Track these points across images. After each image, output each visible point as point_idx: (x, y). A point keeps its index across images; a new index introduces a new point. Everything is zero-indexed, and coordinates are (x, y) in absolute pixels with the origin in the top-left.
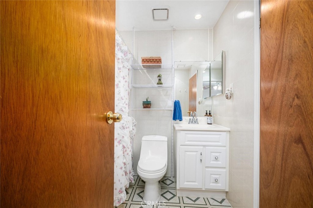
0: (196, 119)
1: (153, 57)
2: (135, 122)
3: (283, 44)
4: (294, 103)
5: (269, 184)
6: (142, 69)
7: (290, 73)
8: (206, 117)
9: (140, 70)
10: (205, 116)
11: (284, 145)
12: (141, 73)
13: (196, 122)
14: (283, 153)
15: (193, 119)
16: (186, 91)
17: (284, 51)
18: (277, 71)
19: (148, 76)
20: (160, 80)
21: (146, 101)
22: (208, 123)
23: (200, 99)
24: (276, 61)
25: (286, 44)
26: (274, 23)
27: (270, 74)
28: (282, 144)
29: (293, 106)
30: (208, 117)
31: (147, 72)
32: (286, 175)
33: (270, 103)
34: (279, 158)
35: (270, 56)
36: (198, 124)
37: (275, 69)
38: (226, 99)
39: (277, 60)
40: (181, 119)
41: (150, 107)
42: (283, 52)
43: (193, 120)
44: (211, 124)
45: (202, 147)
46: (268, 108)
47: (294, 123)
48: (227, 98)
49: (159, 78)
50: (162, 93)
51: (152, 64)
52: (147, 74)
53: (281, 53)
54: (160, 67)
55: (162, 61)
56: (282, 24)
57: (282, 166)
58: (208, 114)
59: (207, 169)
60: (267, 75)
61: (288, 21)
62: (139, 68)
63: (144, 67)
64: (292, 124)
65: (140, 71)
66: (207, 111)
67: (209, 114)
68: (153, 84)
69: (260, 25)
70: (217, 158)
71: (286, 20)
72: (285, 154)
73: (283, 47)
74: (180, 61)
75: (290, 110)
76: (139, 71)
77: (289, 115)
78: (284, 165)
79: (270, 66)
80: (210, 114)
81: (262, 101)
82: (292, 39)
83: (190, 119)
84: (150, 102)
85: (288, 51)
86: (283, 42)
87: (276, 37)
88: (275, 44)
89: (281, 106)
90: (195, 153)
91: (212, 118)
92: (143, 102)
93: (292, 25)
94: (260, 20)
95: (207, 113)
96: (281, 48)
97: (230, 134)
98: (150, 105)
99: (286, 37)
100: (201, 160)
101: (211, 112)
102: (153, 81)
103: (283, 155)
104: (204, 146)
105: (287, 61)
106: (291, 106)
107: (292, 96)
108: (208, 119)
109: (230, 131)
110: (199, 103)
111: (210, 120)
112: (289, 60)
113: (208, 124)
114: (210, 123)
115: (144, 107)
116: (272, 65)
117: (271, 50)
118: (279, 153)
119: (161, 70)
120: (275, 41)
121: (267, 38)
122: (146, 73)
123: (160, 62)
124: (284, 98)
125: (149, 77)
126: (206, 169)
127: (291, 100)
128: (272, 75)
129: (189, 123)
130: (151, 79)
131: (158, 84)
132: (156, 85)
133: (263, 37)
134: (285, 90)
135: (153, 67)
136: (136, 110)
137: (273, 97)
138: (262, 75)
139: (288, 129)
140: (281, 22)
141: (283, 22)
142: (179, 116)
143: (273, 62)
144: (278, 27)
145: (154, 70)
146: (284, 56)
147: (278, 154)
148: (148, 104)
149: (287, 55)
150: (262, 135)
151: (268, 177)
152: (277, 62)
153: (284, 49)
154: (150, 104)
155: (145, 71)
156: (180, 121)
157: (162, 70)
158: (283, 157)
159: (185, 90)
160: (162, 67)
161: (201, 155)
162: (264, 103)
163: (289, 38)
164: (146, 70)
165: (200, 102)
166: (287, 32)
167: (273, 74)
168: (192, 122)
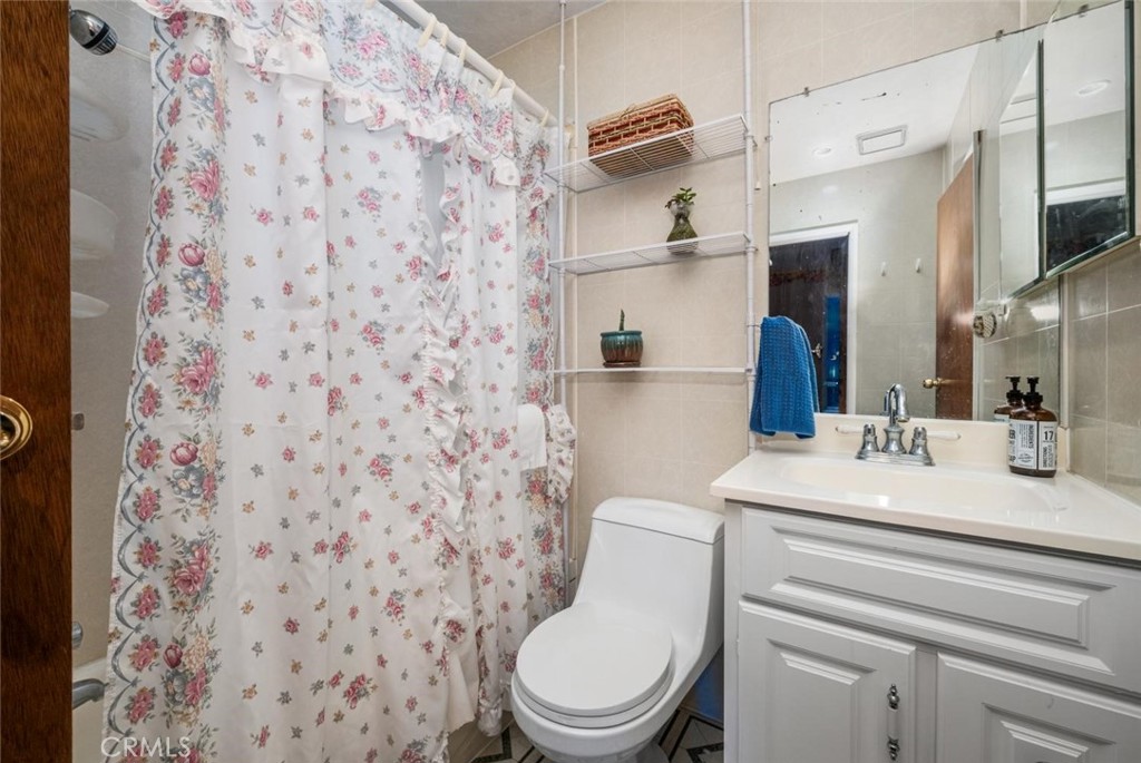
0: (918, 434)
1: (635, 109)
13: (915, 451)
15: (887, 432)
16: (918, 271)
20: (681, 217)
22: (1018, 463)
30: (1017, 423)
36: (929, 462)
41: (636, 363)
43: (894, 436)
44: (1049, 475)
45: (908, 649)
51: (633, 142)
54: (678, 149)
63: (607, 172)
66: (1013, 381)
74: (805, 91)
80: (1033, 400)
83: (868, 431)
91: (1053, 436)
92: (604, 335)
108: (1019, 437)
111: (1035, 442)
113: (1016, 470)
114: (1030, 465)
115: (609, 362)
123: (673, 122)
129: (861, 456)
131: (671, 238)
132: (665, 247)
135: (651, 161)
156: (801, 437)
161: (892, 705)
168: (885, 449)
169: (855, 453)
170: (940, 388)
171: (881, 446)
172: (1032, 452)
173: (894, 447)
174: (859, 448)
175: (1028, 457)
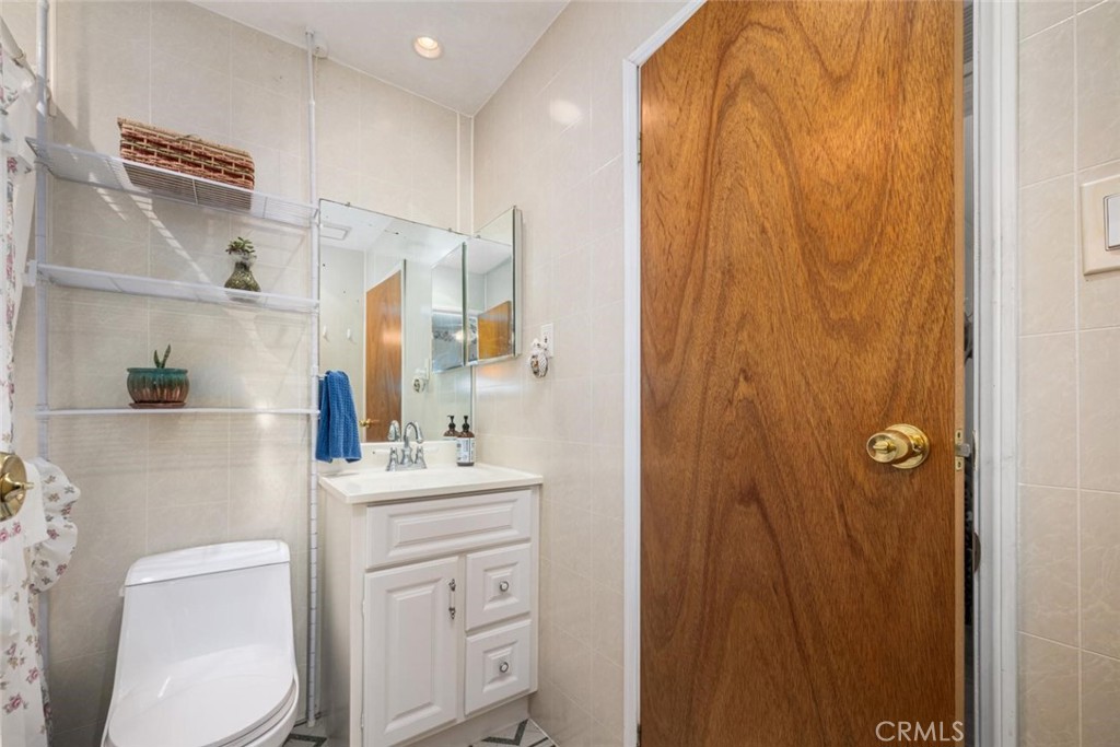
0: (419, 451)
1: (200, 142)
2: (69, 490)
3: (708, 226)
4: (736, 394)
5: (669, 634)
6: (122, 190)
7: (727, 310)
8: (452, 441)
9: (101, 191)
10: (446, 435)
11: (712, 510)
12: (114, 207)
13: (418, 460)
14: (710, 534)
15: (403, 451)
16: (350, 339)
17: (711, 244)
18: (691, 301)
19: (167, 233)
20: (243, 267)
21: (154, 366)
22: (462, 461)
23: (418, 371)
24: (688, 271)
25: (715, 228)
26: (683, 160)
27: (669, 306)
28: (706, 510)
29: (735, 403)
30: (460, 440)
31: (154, 210)
32: (718, 595)
33: (672, 394)
34: (698, 550)
35: (669, 252)
36: (424, 467)
37: (687, 292)
38: (533, 376)
39: (690, 270)
40: (353, 455)
41: (179, 403)
42: (706, 247)
43: (407, 453)
44: (470, 464)
45: (454, 559)
46: (665, 406)
47: (737, 449)
48: (535, 373)
49: (238, 257)
50: (253, 334)
51: (194, 173)
52: (158, 224)
53: (701, 252)
54: (245, 202)
55: (257, 175)
56: (705, 168)
57: (706, 572)
58: (459, 429)
59: (471, 639)
60: (662, 309)
61: (720, 163)
62: (93, 178)
63: (134, 182)
64: (732, 451)
65: (108, 199)
66: (452, 418)
67: (462, 430)
68: (199, 282)
69: (641, 154)
70: (504, 586)
71: (716, 160)
72: (713, 538)
73: (707, 235)
74: (348, 205)
75: (728, 414)
76: (99, 195)
77: (723, 427)
78: (711, 568)
79: (670, 284)
80: (466, 427)
81: (646, 386)
82: (730, 217)
83: (393, 452)
84: (181, 377)
85: (720, 248)
86: (708, 220)
87: (689, 203)
88: (686, 222)
89: (704, 400)
90: (428, 590)
91: (474, 444)
92: (133, 371)
93: (732, 175)
94: (641, 139)
95: (452, 426)
96: (701, 236)
97: (541, 495)
98: (184, 392)
99: (715, 206)
100: (451, 609)
101: (468, 422)
102: (195, 265)
103: (709, 541)
104: (462, 553)
105: (719, 275)
106: (730, 402)
107: (732, 373)
108: (459, 445)
109: (540, 485)
110: (417, 386)
111: (468, 449)
112: (723, 273)
113: (461, 465)
114: (467, 461)
115: (139, 403)
116: (677, 281)
117: (672, 236)
118: (698, 538)
119: (245, 219)
120: (684, 211)
121: (661, 197)
122: (151, 214)
123: (247, 178)
124: (712, 378)
125: (175, 243)
126: (469, 638)
127: (730, 384)
128: (676, 309)
129: (389, 469)
130: (184, 254)
131: (229, 285)
132: (222, 292)
133: (650, 194)
134: (713, 358)
135: (204, 196)
136: (75, 417)
137: (679, 375)
138: (648, 308)
139: (722, 465)
140: (702, 160)
141: (706, 161)
142: (346, 442)
143: (680, 273)
144: (692, 173)
145: (207, 210)
146: (710, 259)
147: (695, 540)
148: (170, 385)
149: (718, 259)
150: (647, 490)
151: (665, 612)
152: (692, 274)
153: (711, 240)
154: (184, 385)
155: (145, 204)
156: (350, 461)
157: (252, 221)
158: (709, 547)
159: (348, 335)
160: (255, 207)
161: (453, 589)
162: (652, 393)
163: (723, 212)
164: (150, 201)
165: (421, 383)
166: (717, 194)
167: (680, 306)
168: (402, 463)
169: (385, 468)
170: (370, 424)
171: (400, 460)
172: (467, 454)
173: (406, 460)
174: (387, 464)
175: (465, 456)
